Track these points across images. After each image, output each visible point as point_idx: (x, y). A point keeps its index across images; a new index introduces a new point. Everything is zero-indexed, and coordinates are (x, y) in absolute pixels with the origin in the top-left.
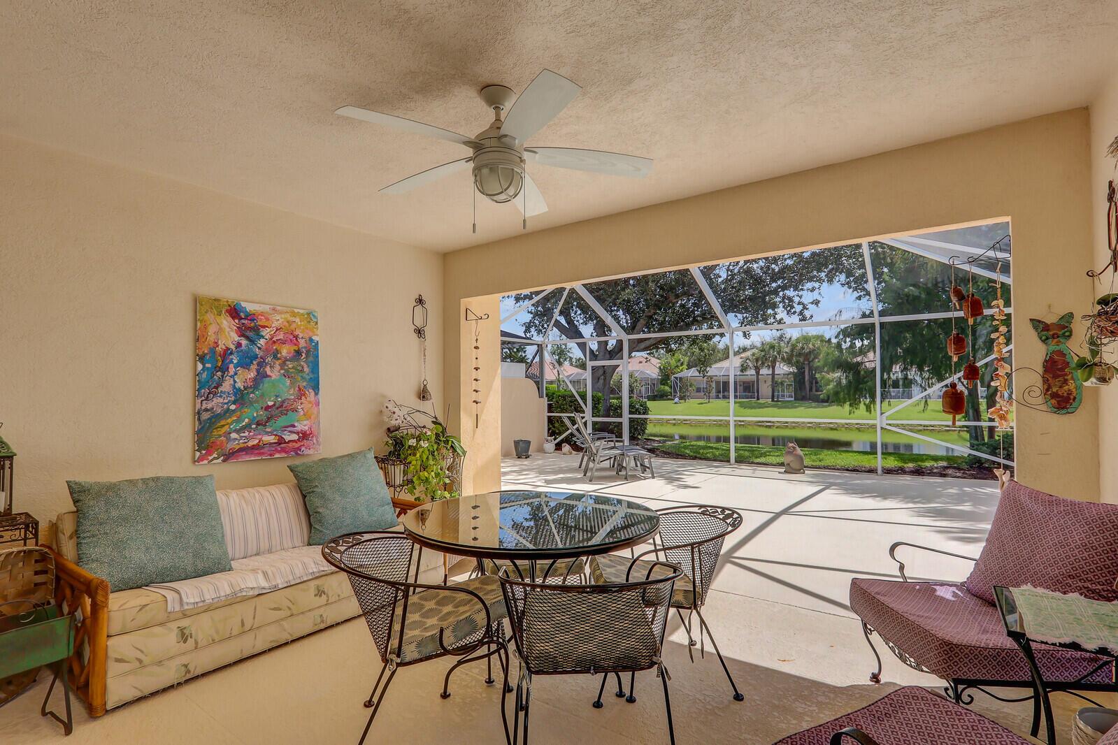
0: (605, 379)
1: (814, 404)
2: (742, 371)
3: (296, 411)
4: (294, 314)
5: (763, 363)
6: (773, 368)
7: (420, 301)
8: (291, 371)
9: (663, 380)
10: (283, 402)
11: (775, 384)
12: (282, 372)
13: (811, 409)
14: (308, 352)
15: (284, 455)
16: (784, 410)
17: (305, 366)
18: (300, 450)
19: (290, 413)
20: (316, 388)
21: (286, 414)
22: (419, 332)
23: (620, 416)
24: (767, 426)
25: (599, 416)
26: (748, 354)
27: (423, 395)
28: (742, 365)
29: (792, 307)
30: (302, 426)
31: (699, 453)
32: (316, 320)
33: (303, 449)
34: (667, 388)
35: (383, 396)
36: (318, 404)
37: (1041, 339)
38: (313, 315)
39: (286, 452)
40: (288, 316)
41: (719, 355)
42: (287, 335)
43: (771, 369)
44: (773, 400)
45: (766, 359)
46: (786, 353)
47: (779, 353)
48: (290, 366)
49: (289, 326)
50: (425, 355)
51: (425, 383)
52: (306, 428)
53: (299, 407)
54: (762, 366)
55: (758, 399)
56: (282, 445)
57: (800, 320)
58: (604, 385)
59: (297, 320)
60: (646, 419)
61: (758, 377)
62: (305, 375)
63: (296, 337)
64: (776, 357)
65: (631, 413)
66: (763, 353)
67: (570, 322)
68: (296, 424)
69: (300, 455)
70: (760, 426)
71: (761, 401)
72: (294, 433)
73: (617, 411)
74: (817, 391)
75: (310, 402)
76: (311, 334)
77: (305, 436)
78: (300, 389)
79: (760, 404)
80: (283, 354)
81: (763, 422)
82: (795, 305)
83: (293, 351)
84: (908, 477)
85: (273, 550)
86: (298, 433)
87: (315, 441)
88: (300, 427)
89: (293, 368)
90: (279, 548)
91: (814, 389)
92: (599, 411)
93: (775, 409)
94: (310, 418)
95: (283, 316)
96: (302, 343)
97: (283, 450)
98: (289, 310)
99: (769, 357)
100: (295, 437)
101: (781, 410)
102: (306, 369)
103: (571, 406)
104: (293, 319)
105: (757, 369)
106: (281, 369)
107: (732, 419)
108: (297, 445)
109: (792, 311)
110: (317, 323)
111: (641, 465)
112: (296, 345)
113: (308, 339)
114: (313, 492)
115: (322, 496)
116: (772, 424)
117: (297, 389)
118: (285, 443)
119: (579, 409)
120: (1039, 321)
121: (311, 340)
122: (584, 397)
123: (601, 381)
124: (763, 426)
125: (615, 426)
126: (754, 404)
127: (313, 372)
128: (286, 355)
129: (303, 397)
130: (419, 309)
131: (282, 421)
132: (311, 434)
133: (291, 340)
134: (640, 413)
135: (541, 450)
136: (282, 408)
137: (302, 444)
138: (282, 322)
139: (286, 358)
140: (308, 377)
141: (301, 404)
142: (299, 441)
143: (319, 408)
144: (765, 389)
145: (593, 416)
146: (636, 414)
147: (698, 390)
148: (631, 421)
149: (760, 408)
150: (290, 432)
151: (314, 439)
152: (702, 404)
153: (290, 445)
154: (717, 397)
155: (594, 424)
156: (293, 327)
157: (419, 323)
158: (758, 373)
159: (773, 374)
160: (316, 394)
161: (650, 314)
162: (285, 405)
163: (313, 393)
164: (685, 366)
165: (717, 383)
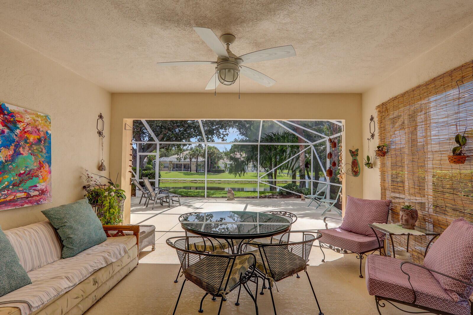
0: (140, 161)
1: (212, 174)
2: (184, 160)
3: (38, 177)
4: (38, 116)
5: (193, 157)
6: (197, 159)
7: (101, 117)
8: (35, 151)
9: (149, 162)
10: (30, 171)
11: (197, 165)
12: (30, 151)
13: (211, 175)
14: (45, 139)
15: (30, 205)
16: (201, 176)
17: (43, 149)
18: (40, 201)
19: (34, 178)
20: (49, 163)
21: (32, 179)
22: (100, 134)
24: (195, 183)
26: (188, 152)
27: (101, 168)
28: (184, 157)
29: (220, 135)
30: (41, 186)
31: (188, 194)
32: (49, 121)
33: (42, 200)
34: (150, 166)
35: (82, 168)
36: (50, 172)
37: (351, 155)
38: (48, 118)
39: (31, 203)
40: (34, 116)
41: (173, 152)
42: (33, 129)
43: (196, 159)
44: (197, 172)
45: (195, 155)
46: (202, 153)
47: (199, 153)
48: (35, 148)
49: (35, 123)
50: (102, 146)
51: (102, 161)
52: (44, 187)
53: (40, 174)
54: (193, 158)
55: (191, 171)
56: (29, 199)
57: (222, 141)
59: (39, 120)
61: (191, 163)
62: (43, 154)
63: (39, 130)
64: (198, 154)
66: (193, 153)
68: (38, 185)
69: (40, 204)
70: (192, 182)
71: (192, 172)
72: (37, 190)
74: (213, 168)
75: (46, 171)
76: (47, 129)
77: (43, 192)
78: (40, 163)
79: (192, 173)
80: (31, 140)
81: (193, 180)
82: (221, 135)
83: (37, 139)
84: (267, 199)
85: (42, 265)
86: (38, 191)
87: (48, 195)
88: (39, 187)
89: (36, 149)
90: (45, 264)
91: (212, 168)
93: (198, 176)
94: (46, 181)
95: (31, 116)
96: (42, 134)
97: (30, 202)
98: (34, 112)
99: (196, 154)
100: (37, 193)
101: (200, 176)
102: (44, 151)
104: (37, 118)
105: (191, 159)
106: (30, 150)
107: (206, 179)
108: (38, 198)
109: (220, 137)
110: (50, 123)
112: (38, 135)
113: (45, 132)
114: (64, 226)
115: (71, 228)
116: (197, 182)
117: (38, 162)
118: (31, 197)
120: (351, 150)
121: (47, 132)
124: (193, 182)
126: (189, 173)
127: (48, 153)
128: (33, 141)
129: (42, 168)
130: (100, 121)
131: (29, 183)
132: (46, 191)
133: (35, 132)
136: (30, 175)
137: (41, 197)
138: (31, 120)
139: (32, 143)
140: (45, 156)
141: (41, 172)
142: (39, 196)
143: (51, 175)
144: (193, 167)
147: (165, 167)
149: (192, 175)
150: (34, 190)
151: (48, 194)
152: (167, 173)
153: (34, 198)
154: (173, 170)
156: (37, 123)
157: (100, 128)
158: (191, 161)
159: (197, 161)
160: (50, 166)
161: (165, 133)
162: (32, 172)
163: (48, 166)
165: (173, 164)
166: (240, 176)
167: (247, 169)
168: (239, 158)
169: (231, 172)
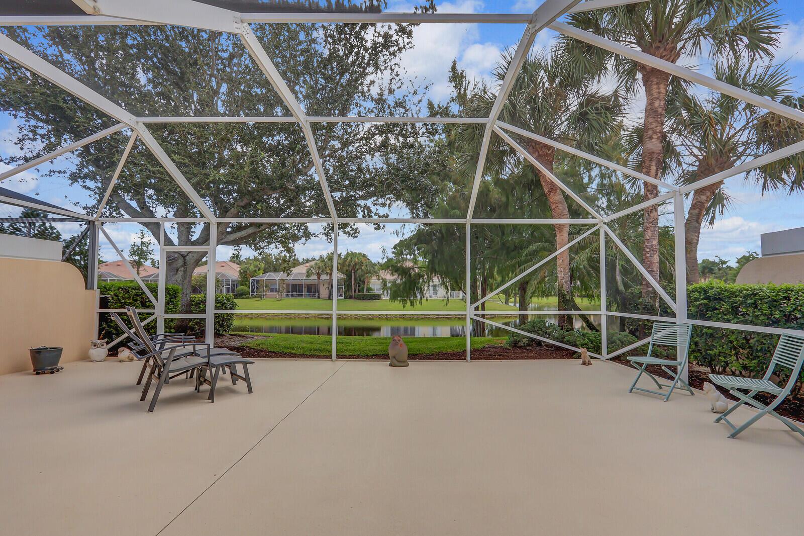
0: (185, 272)
2: (307, 276)
5: (323, 271)
6: (331, 275)
9: (243, 280)
23: (204, 311)
24: (325, 318)
25: (175, 312)
26: (313, 263)
28: (308, 272)
34: (246, 288)
43: (329, 275)
54: (322, 273)
55: (319, 298)
58: (184, 277)
60: (233, 314)
61: (319, 282)
65: (216, 308)
66: (322, 264)
67: (143, 206)
70: (321, 318)
71: (321, 299)
73: (200, 306)
74: (359, 292)
81: (323, 314)
92: (175, 306)
103: (136, 301)
105: (319, 275)
107: (334, 312)
111: (232, 374)
119: (146, 304)
122: (154, 290)
123: (180, 273)
125: (196, 323)
134: (226, 308)
135: (85, 357)
144: (324, 290)
145: (166, 312)
146: (222, 309)
147: (272, 290)
148: (217, 316)
152: (276, 301)
154: (287, 296)
155: (167, 322)
158: (319, 278)
159: (330, 279)
164: (262, 271)
165: (288, 285)
166: (412, 304)
167: (427, 290)
168: (410, 269)
169: (394, 297)
